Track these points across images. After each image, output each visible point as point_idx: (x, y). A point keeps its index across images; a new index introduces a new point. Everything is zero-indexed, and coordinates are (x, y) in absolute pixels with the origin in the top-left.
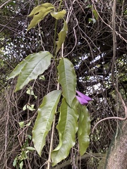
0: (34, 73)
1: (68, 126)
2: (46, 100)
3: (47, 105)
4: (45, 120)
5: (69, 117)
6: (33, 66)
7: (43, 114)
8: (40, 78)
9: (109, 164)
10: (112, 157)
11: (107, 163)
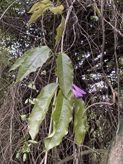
0: (33, 66)
1: (63, 116)
2: (43, 91)
3: (44, 96)
4: (41, 110)
5: (64, 108)
6: (33, 60)
7: (39, 104)
8: (42, 73)
9: (111, 159)
10: (113, 152)
11: (108, 158)
